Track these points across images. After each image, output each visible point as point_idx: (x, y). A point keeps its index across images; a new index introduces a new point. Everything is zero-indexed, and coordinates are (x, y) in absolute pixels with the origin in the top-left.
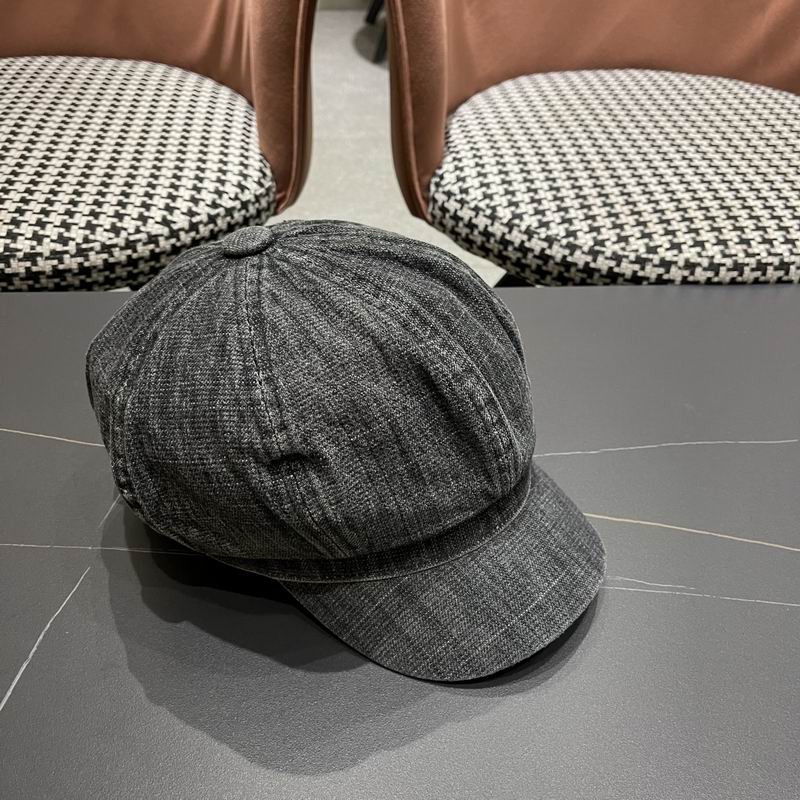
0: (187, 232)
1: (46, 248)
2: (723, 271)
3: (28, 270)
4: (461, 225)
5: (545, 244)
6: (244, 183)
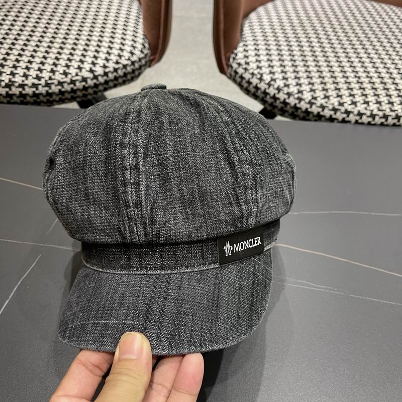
0: (102, 76)
1: (30, 81)
2: (377, 118)
3: (20, 92)
4: (244, 81)
5: (286, 97)
6: (133, 51)
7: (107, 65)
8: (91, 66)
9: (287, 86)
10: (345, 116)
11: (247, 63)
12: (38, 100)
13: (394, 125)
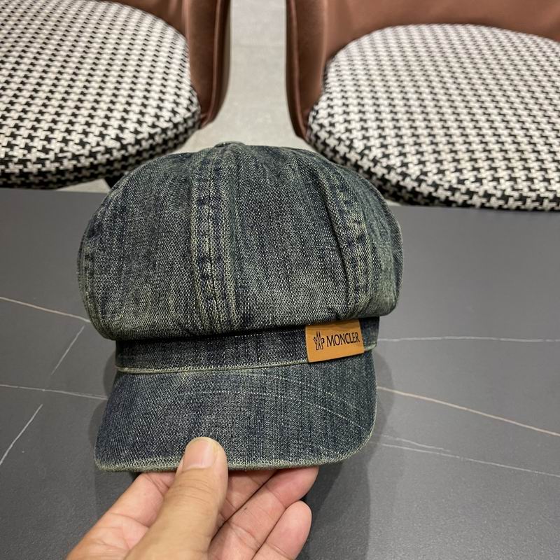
2: (511, 201)
3: (21, 170)
4: (328, 149)
5: (385, 171)
6: (176, 109)
7: (139, 129)
8: (118, 132)
9: (386, 156)
10: (466, 197)
11: (332, 125)
12: (45, 180)
13: (535, 209)
